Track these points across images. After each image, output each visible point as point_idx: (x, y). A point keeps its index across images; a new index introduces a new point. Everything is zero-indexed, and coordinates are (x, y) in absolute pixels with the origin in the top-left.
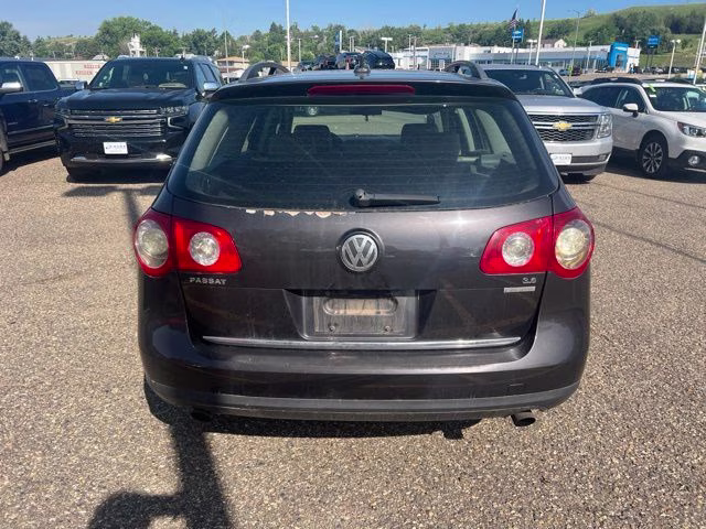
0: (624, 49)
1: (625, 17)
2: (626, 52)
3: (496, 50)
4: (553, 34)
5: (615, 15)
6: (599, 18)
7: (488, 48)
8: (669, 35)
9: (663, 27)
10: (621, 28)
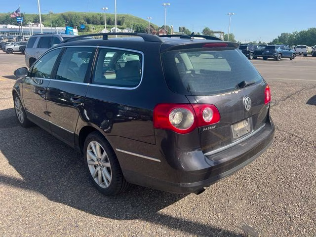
0: (71, 29)
1: (67, 15)
2: (72, 31)
3: (9, 26)
4: (36, 21)
5: (62, 14)
6: (55, 15)
7: (5, 25)
8: (87, 24)
9: (83, 21)
10: (67, 20)
